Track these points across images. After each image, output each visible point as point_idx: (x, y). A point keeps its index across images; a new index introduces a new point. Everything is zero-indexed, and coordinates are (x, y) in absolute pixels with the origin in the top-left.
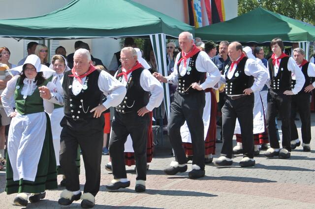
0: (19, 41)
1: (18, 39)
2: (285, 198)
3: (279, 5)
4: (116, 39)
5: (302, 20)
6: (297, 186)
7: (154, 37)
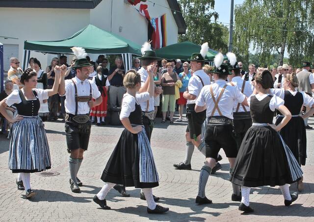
1: (45, 53)
7: (124, 55)
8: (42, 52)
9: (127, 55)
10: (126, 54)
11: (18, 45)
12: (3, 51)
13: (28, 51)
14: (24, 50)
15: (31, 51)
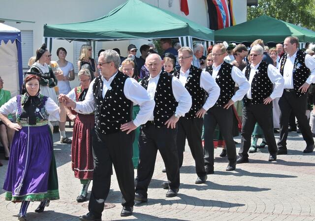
1: (70, 41)
7: (182, 39)
8: (67, 39)
9: (187, 38)
10: (184, 38)
11: (32, 31)
12: (20, 40)
13: (49, 39)
14: (44, 38)
15: (53, 38)
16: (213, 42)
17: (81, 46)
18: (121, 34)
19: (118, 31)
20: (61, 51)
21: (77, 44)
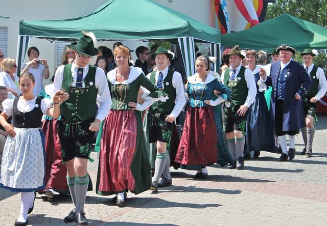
0: (52, 42)
1: (52, 40)
2: (306, 198)
3: (302, 12)
4: (145, 42)
5: (324, 26)
6: (317, 186)
7: (182, 39)
8: (47, 38)
9: (188, 39)
10: (185, 38)
11: (6, 28)
13: (25, 37)
14: (19, 36)
15: (30, 36)
16: (220, 44)
17: (64, 46)
18: (111, 33)
19: (107, 29)
20: (33, 50)
21: (59, 44)
